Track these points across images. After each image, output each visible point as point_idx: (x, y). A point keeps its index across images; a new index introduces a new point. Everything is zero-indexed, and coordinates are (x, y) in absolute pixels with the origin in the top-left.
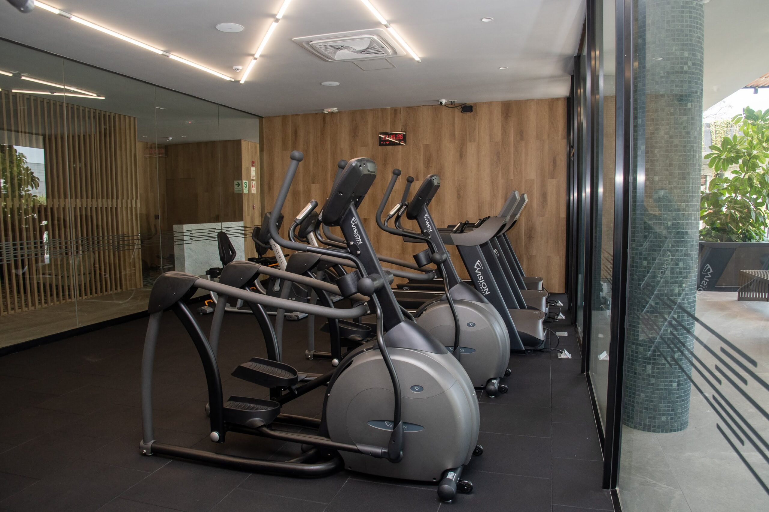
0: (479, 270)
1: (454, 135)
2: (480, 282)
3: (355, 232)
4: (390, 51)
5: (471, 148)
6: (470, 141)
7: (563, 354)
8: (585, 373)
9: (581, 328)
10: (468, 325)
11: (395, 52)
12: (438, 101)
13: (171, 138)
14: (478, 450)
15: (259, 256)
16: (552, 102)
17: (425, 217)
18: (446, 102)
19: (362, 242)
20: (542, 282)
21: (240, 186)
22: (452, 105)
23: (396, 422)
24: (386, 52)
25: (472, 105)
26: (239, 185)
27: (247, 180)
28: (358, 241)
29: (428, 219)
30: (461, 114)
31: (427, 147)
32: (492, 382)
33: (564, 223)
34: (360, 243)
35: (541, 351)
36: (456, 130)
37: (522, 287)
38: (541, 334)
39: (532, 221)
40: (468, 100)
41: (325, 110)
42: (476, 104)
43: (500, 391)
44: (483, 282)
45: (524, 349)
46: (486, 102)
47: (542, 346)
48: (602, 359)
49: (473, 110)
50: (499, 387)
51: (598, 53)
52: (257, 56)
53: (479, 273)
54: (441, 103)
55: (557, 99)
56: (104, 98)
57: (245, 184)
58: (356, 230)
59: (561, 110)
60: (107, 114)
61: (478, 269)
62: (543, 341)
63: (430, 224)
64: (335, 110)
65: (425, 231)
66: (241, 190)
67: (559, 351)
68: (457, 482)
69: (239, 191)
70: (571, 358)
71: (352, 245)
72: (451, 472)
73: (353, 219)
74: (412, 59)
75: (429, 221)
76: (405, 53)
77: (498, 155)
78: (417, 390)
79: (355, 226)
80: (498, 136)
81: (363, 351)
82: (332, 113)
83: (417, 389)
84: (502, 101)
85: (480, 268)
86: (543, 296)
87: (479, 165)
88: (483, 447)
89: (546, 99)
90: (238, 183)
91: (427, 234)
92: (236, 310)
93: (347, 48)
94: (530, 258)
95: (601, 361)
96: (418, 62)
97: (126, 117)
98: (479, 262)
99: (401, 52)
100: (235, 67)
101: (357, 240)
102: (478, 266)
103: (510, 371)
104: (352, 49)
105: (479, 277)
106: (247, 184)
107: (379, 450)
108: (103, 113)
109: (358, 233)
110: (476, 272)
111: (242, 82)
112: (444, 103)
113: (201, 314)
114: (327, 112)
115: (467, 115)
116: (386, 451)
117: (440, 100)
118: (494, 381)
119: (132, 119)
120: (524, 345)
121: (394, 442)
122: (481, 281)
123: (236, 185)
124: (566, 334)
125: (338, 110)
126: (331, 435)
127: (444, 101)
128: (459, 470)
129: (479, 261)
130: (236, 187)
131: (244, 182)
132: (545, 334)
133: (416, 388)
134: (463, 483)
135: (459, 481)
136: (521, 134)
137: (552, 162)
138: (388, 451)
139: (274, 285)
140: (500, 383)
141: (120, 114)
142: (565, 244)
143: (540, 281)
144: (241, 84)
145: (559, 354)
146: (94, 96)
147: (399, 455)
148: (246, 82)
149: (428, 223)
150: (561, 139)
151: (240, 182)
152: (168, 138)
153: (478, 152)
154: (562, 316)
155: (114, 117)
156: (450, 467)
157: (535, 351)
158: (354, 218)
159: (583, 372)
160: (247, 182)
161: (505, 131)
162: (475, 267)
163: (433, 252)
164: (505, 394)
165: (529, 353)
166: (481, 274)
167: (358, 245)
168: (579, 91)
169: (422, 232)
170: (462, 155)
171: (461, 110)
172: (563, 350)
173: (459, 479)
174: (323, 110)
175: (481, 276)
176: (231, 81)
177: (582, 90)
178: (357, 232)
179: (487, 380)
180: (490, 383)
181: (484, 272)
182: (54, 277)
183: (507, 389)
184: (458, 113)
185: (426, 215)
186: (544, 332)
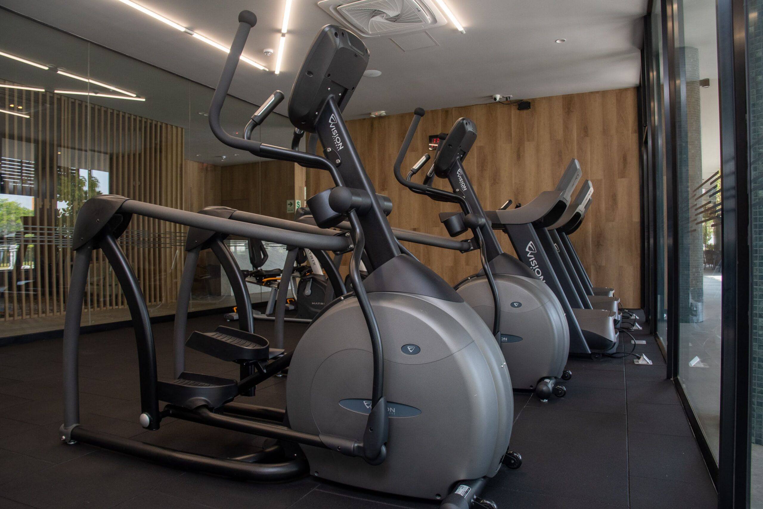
0: (531, 254)
1: (511, 136)
2: (533, 269)
3: (334, 134)
4: (428, 18)
5: (529, 149)
6: (528, 141)
7: (641, 359)
8: (672, 379)
9: (663, 339)
10: (512, 305)
11: (435, 20)
12: (492, 96)
13: (225, 157)
14: (514, 460)
15: (297, 265)
16: (621, 92)
17: (458, 173)
18: (500, 98)
19: (343, 147)
20: (613, 292)
21: (293, 206)
22: (507, 102)
23: (375, 401)
24: (425, 20)
25: (530, 101)
26: (291, 204)
27: (300, 200)
28: (338, 146)
29: (462, 176)
30: (518, 111)
31: (481, 148)
32: (545, 381)
33: (638, 227)
34: (340, 148)
35: (611, 356)
36: (513, 128)
37: (589, 293)
38: (612, 335)
39: (600, 227)
40: (525, 94)
41: (372, 113)
42: (534, 100)
43: (556, 394)
44: (537, 268)
45: (590, 352)
46: (545, 97)
47: (614, 350)
48: (693, 365)
49: (531, 107)
50: (554, 389)
51: (675, 6)
52: (284, 31)
53: (532, 257)
54: (495, 99)
55: (626, 89)
56: (144, 100)
57: (298, 204)
58: (335, 131)
59: (630, 102)
60: (154, 123)
61: (530, 252)
62: (615, 343)
63: (465, 182)
64: (383, 113)
65: (458, 190)
66: (293, 209)
67: (636, 356)
68: (472, 501)
69: (292, 210)
70: (652, 364)
71: (330, 152)
72: (463, 486)
73: (332, 117)
74: (455, 31)
75: (463, 177)
76: (446, 21)
77: (560, 154)
78: (411, 351)
79: (334, 126)
80: (560, 134)
81: (340, 300)
82: (380, 117)
83: (411, 349)
84: (563, 96)
85: (532, 250)
86: (615, 300)
87: (538, 166)
88: (521, 457)
89: (613, 90)
90: (290, 202)
91: (461, 193)
92: (264, 316)
93: (380, 14)
94: (599, 269)
95: (692, 367)
96: (461, 32)
97: (174, 127)
98: (531, 244)
99: (442, 20)
100: (265, 51)
101: (336, 145)
102: (530, 249)
103: (571, 373)
104: (385, 15)
105: (531, 262)
106: (300, 204)
107: (352, 445)
108: (149, 121)
109: (338, 135)
110: (528, 255)
111: (277, 72)
112: (498, 99)
113: (228, 321)
114: (374, 116)
115: (525, 112)
116: (361, 445)
117: (494, 96)
118: (547, 380)
119: (179, 129)
120: (590, 348)
121: (371, 430)
122: (534, 267)
123: (289, 204)
124: (644, 342)
125: (385, 113)
126: (291, 423)
127: (498, 97)
128: (478, 485)
129: (531, 242)
130: (288, 206)
131: (297, 201)
132: (617, 335)
133: (409, 349)
134: (483, 503)
135: (477, 500)
136: (585, 130)
137: (622, 159)
138: (364, 445)
139: (305, 288)
140: (556, 384)
141: (167, 123)
142: (639, 252)
143: (610, 291)
144: (276, 75)
145: (635, 360)
146: (132, 96)
147: (380, 451)
148: (281, 73)
149: (461, 180)
150: (631, 133)
151: (292, 202)
152: (221, 157)
153: (538, 150)
154: (638, 327)
155: (161, 127)
156: (462, 477)
157: (605, 356)
158: (333, 115)
159: (669, 377)
160: (300, 201)
161: (566, 128)
162: (527, 250)
163: (466, 212)
164: (562, 398)
165: (596, 358)
166: (534, 258)
167: (337, 151)
168: (651, 74)
169: (455, 192)
170: (519, 155)
171: (518, 107)
172: (642, 355)
173: (475, 497)
174: (370, 114)
175: (534, 261)
176: (264, 70)
177: (655, 73)
178: (336, 134)
179: (539, 379)
180: (542, 382)
181: (538, 256)
182: (95, 287)
183: (565, 392)
184: (514, 111)
185: (459, 171)
186: (616, 333)
